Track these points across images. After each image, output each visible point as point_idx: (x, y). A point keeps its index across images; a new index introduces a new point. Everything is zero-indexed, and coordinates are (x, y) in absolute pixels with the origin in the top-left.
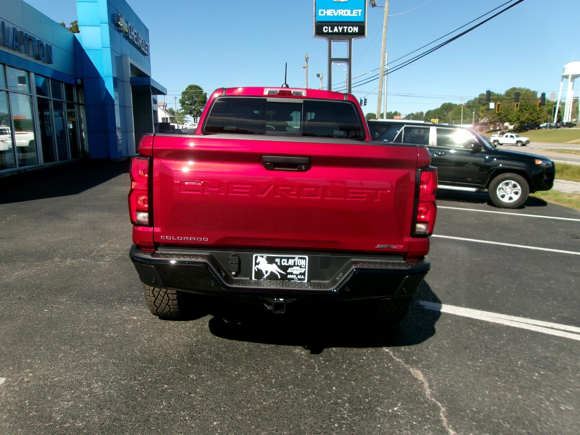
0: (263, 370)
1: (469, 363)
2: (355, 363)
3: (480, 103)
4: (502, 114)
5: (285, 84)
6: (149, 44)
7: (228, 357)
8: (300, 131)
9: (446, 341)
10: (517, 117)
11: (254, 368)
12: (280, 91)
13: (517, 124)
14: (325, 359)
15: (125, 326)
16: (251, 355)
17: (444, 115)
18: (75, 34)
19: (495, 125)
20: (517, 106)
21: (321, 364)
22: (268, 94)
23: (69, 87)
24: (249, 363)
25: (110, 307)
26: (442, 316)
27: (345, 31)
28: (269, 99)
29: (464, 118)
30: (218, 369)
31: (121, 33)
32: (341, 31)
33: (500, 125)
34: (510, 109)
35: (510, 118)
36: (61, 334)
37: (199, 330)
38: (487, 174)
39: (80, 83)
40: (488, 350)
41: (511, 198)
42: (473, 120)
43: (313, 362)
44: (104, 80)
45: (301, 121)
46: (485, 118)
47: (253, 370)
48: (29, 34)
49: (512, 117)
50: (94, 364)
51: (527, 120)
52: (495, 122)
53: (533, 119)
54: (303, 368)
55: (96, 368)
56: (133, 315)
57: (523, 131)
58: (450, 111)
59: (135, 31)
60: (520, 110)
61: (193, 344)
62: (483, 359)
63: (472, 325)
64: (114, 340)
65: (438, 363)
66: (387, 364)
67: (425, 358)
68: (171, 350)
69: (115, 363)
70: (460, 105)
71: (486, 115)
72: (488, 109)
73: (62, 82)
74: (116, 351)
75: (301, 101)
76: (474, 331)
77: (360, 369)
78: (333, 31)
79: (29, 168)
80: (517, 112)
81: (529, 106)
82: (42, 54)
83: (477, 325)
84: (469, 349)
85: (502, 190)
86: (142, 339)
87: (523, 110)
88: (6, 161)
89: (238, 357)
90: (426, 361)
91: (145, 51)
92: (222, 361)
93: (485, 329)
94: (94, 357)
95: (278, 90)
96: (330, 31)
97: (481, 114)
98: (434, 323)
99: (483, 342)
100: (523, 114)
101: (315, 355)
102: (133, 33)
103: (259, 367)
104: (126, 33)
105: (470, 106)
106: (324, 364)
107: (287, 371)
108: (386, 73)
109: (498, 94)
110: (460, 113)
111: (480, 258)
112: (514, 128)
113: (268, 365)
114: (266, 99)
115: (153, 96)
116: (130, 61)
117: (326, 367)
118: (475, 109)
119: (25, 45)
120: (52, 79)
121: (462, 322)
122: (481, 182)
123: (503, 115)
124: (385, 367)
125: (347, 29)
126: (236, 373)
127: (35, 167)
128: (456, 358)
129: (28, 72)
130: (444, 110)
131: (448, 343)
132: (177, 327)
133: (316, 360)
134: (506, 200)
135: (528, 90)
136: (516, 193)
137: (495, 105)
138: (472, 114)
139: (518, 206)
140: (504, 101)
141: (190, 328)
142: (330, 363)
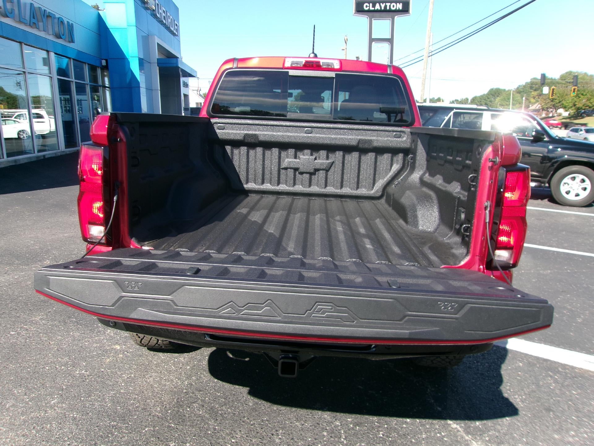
0: (270, 438)
1: (556, 436)
2: (396, 429)
3: (531, 88)
4: (556, 99)
5: (313, 53)
6: (179, 24)
7: (225, 414)
8: (331, 113)
9: (519, 396)
10: (573, 103)
11: (258, 433)
12: (306, 62)
13: (572, 110)
14: (355, 421)
15: (103, 359)
16: (256, 411)
17: (491, 101)
18: (99, 12)
19: (548, 111)
20: (574, 91)
21: (349, 430)
22: (291, 65)
23: (93, 69)
24: (252, 425)
25: (91, 330)
26: (510, 355)
27: (388, 8)
28: (292, 73)
29: (513, 104)
30: (209, 432)
31: (147, 11)
32: (383, 8)
33: (553, 112)
34: (565, 95)
35: (565, 104)
36: (19, 370)
37: (195, 368)
38: (550, 167)
39: (105, 65)
40: (580, 415)
41: (577, 195)
42: (523, 106)
43: (338, 425)
44: (130, 61)
45: (332, 102)
46: (537, 104)
47: (256, 437)
48: (48, 11)
49: (567, 103)
50: (48, 420)
51: (583, 106)
52: (547, 108)
53: (590, 105)
54: (324, 435)
55: (49, 425)
56: (117, 343)
57: (579, 118)
58: (498, 96)
59: (163, 9)
60: (577, 95)
61: (183, 389)
62: (575, 431)
63: (551, 372)
64: (84, 381)
65: (512, 434)
66: (440, 433)
67: (492, 425)
68: (153, 399)
69: (75, 418)
70: (509, 91)
71: (538, 101)
72: (541, 95)
73: (85, 63)
74: (82, 399)
75: (332, 74)
76: (556, 381)
77: (402, 440)
78: (375, 8)
79: (49, 154)
80: (573, 97)
81: (587, 91)
82: (63, 33)
83: (559, 371)
84: (553, 411)
85: (567, 185)
86: (120, 380)
87: (580, 95)
88: (25, 146)
89: (239, 414)
90: (495, 431)
91: (174, 31)
92: (217, 420)
93: (570, 378)
94: (52, 407)
95: (303, 61)
96: (372, 9)
97: (532, 100)
98: (499, 367)
99: (571, 400)
100: (580, 100)
101: (342, 414)
102: (160, 11)
103: (264, 431)
104: (154, 10)
105: (520, 91)
106: (353, 428)
107: (303, 439)
108: (431, 55)
109: (552, 78)
110: (509, 99)
111: (549, 271)
112: (569, 115)
113: (278, 429)
114: (288, 72)
115: (182, 79)
116: (157, 40)
117: (355, 435)
118: (525, 95)
119: (43, 22)
120: (73, 59)
121: (538, 366)
122: (542, 175)
123: (556, 101)
124: (438, 437)
125: (390, 6)
126: (233, 441)
127: (55, 153)
128: (537, 427)
129: (48, 52)
130: (491, 96)
131: (522, 401)
132: (167, 363)
133: (342, 422)
134: (571, 197)
135: (585, 74)
136: (585, 189)
137: (550, 89)
138: (523, 100)
139: (586, 205)
140: (560, 85)
141: (183, 365)
142: (362, 428)
